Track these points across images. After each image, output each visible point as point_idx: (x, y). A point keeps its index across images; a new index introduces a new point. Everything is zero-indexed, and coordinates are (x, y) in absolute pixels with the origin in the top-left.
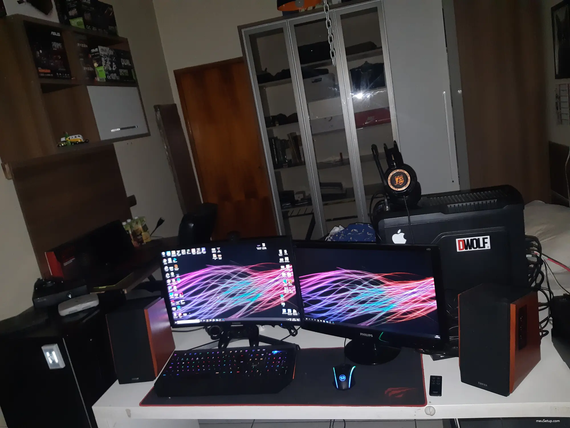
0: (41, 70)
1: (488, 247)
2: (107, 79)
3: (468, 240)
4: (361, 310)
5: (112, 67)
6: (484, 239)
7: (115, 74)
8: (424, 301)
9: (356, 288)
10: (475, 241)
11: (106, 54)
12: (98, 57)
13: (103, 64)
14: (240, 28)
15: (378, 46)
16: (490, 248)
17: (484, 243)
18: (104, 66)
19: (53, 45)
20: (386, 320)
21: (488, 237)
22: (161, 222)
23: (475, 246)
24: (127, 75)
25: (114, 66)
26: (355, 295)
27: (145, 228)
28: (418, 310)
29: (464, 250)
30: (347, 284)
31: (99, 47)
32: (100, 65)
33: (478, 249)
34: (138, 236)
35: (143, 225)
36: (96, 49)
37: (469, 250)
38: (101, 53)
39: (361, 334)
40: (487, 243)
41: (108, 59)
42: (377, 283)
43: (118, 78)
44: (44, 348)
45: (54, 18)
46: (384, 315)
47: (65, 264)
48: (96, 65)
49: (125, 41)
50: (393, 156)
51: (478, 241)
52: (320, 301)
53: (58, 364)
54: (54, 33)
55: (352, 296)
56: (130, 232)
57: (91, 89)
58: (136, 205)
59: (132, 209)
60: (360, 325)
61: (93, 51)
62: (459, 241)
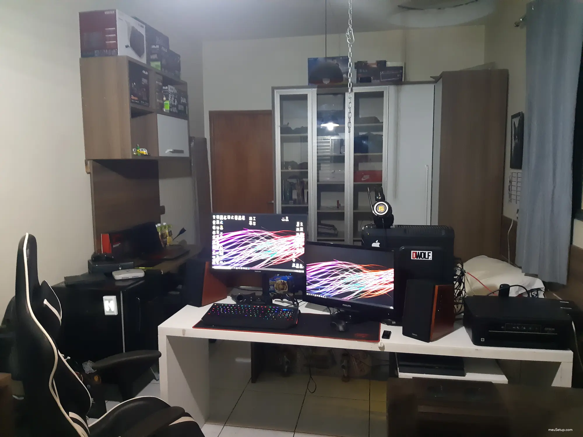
0: (133, 97)
1: (430, 259)
2: (170, 111)
3: (419, 252)
4: (345, 289)
5: (174, 102)
6: (428, 253)
7: (175, 108)
8: (386, 284)
9: (344, 274)
10: (423, 254)
11: (173, 92)
12: (167, 93)
13: (170, 99)
14: (273, 89)
15: (380, 121)
16: (431, 259)
17: (429, 256)
18: (170, 101)
19: (142, 80)
20: (360, 296)
21: (431, 252)
22: (183, 231)
23: (423, 257)
24: (183, 110)
25: (176, 102)
26: (343, 278)
27: (170, 233)
28: (382, 290)
29: (416, 259)
30: (339, 271)
31: (169, 86)
32: (167, 99)
33: (424, 259)
34: (164, 238)
35: (169, 231)
36: (167, 88)
37: (418, 259)
38: (169, 90)
39: (343, 305)
40: (430, 256)
41: (173, 96)
42: (358, 271)
43: (177, 112)
44: (104, 297)
45: (143, 60)
46: (360, 293)
47: (114, 246)
48: (165, 99)
49: (185, 84)
50: (379, 194)
51: (425, 254)
52: (318, 282)
53: (113, 312)
54: (144, 72)
55: (341, 279)
56: (160, 234)
57: (160, 117)
58: (164, 214)
59: (162, 216)
60: (343, 299)
61: (164, 88)
62: (413, 252)
